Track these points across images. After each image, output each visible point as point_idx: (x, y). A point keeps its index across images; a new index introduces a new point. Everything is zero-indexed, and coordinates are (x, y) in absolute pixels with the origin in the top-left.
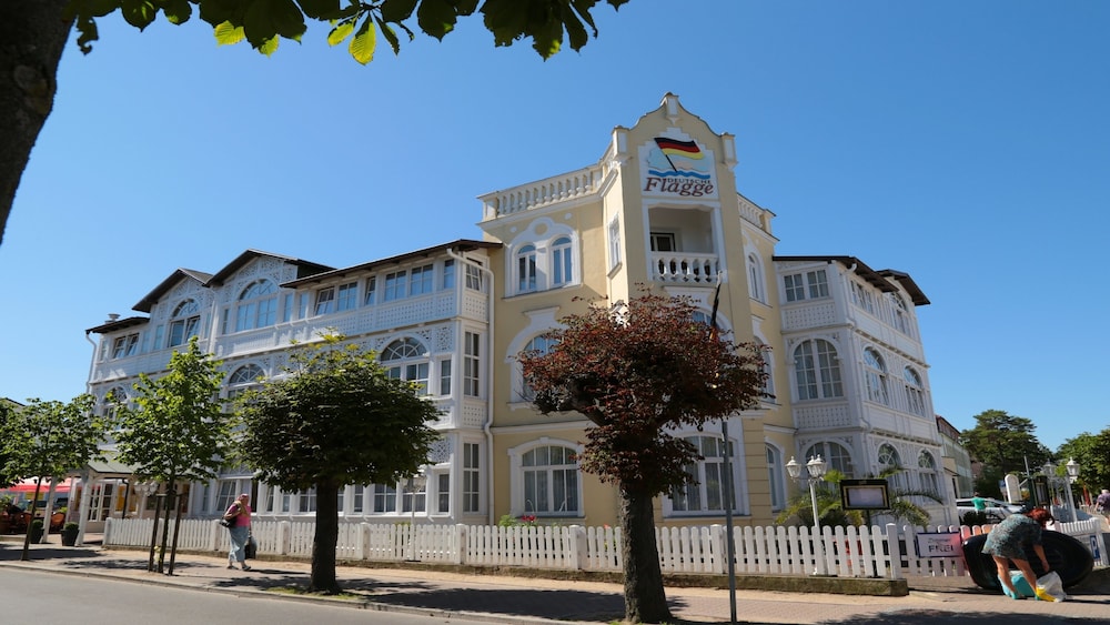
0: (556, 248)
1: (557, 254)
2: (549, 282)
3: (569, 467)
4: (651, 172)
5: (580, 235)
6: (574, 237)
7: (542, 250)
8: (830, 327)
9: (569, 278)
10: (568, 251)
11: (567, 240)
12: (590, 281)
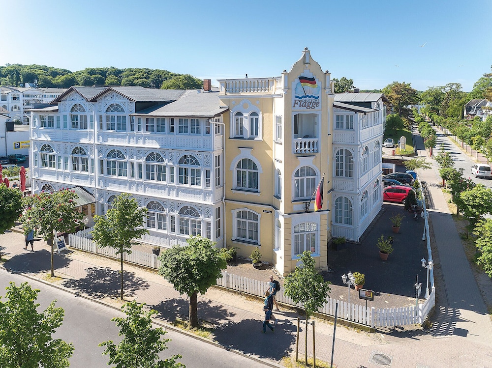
0: (252, 117)
1: (252, 119)
2: (248, 135)
3: (255, 222)
4: (296, 97)
5: (263, 115)
6: (260, 115)
7: (246, 118)
8: (351, 145)
9: (257, 134)
10: (257, 120)
11: (257, 115)
12: (266, 139)
